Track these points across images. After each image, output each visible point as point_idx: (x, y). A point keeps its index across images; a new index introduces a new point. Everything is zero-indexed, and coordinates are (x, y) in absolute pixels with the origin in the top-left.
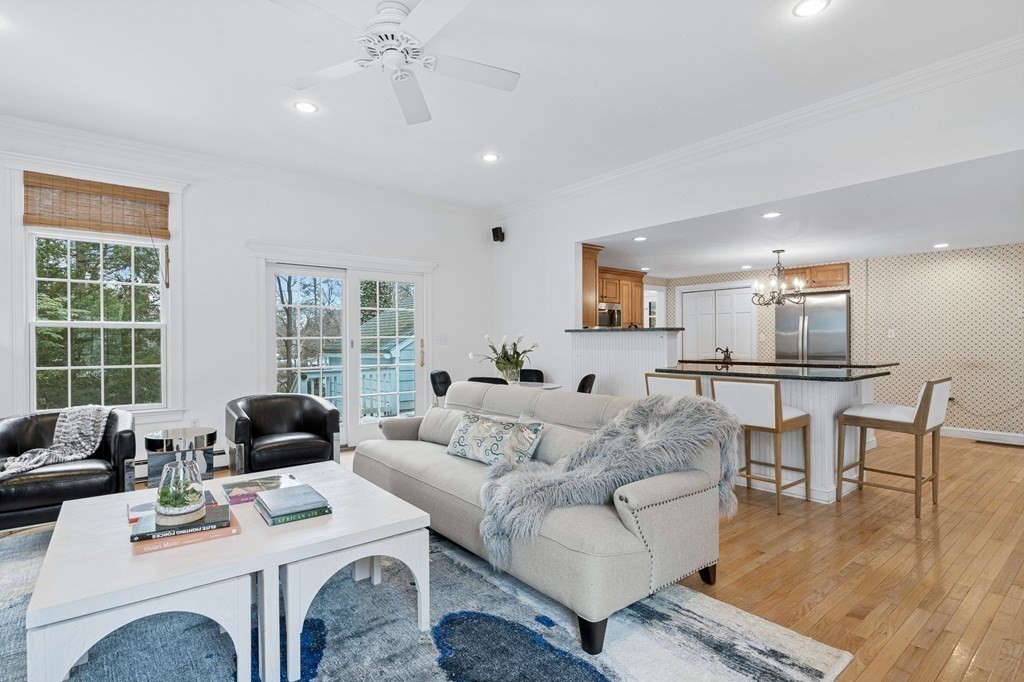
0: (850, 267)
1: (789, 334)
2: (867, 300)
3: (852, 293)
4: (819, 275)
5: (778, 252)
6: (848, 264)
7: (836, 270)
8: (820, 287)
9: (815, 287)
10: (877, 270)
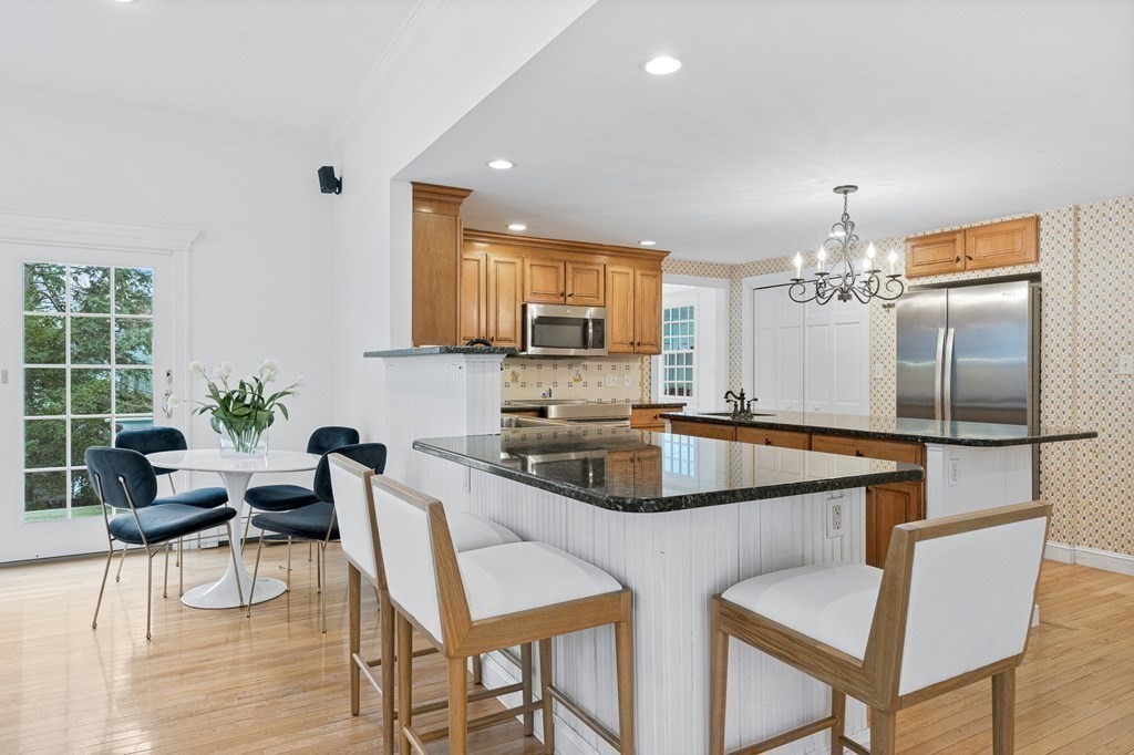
0: (1042, 224)
1: (919, 365)
2: (1075, 291)
3: (1045, 279)
4: (981, 245)
5: (845, 190)
6: (1038, 219)
7: (1014, 231)
8: (983, 268)
9: (973, 269)
10: (1097, 227)
